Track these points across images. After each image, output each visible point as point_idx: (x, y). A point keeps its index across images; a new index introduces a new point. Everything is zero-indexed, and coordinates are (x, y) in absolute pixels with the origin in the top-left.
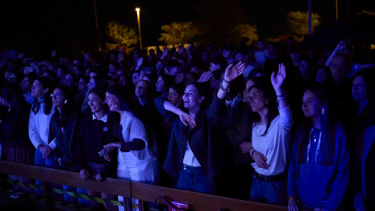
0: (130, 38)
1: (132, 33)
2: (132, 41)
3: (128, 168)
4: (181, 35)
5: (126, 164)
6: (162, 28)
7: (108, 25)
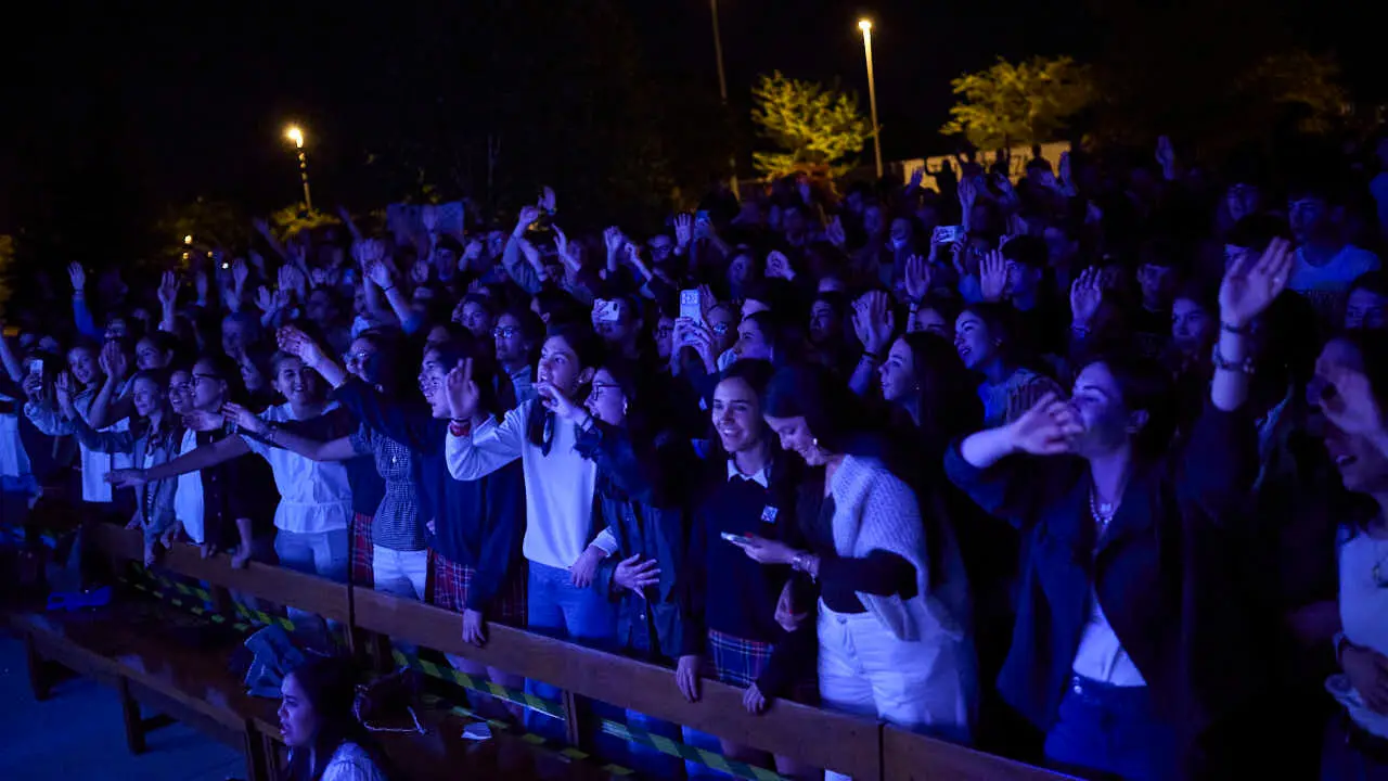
1: (845, 111)
4: (1027, 110)
6: (954, 87)
7: (762, 88)
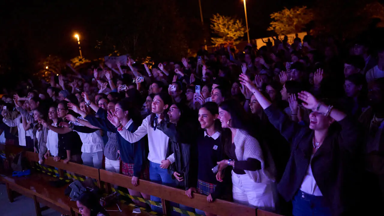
0: (236, 31)
1: (239, 24)
2: (238, 34)
3: (244, 191)
4: (293, 22)
5: (242, 187)
6: (271, 16)
7: (213, 19)
